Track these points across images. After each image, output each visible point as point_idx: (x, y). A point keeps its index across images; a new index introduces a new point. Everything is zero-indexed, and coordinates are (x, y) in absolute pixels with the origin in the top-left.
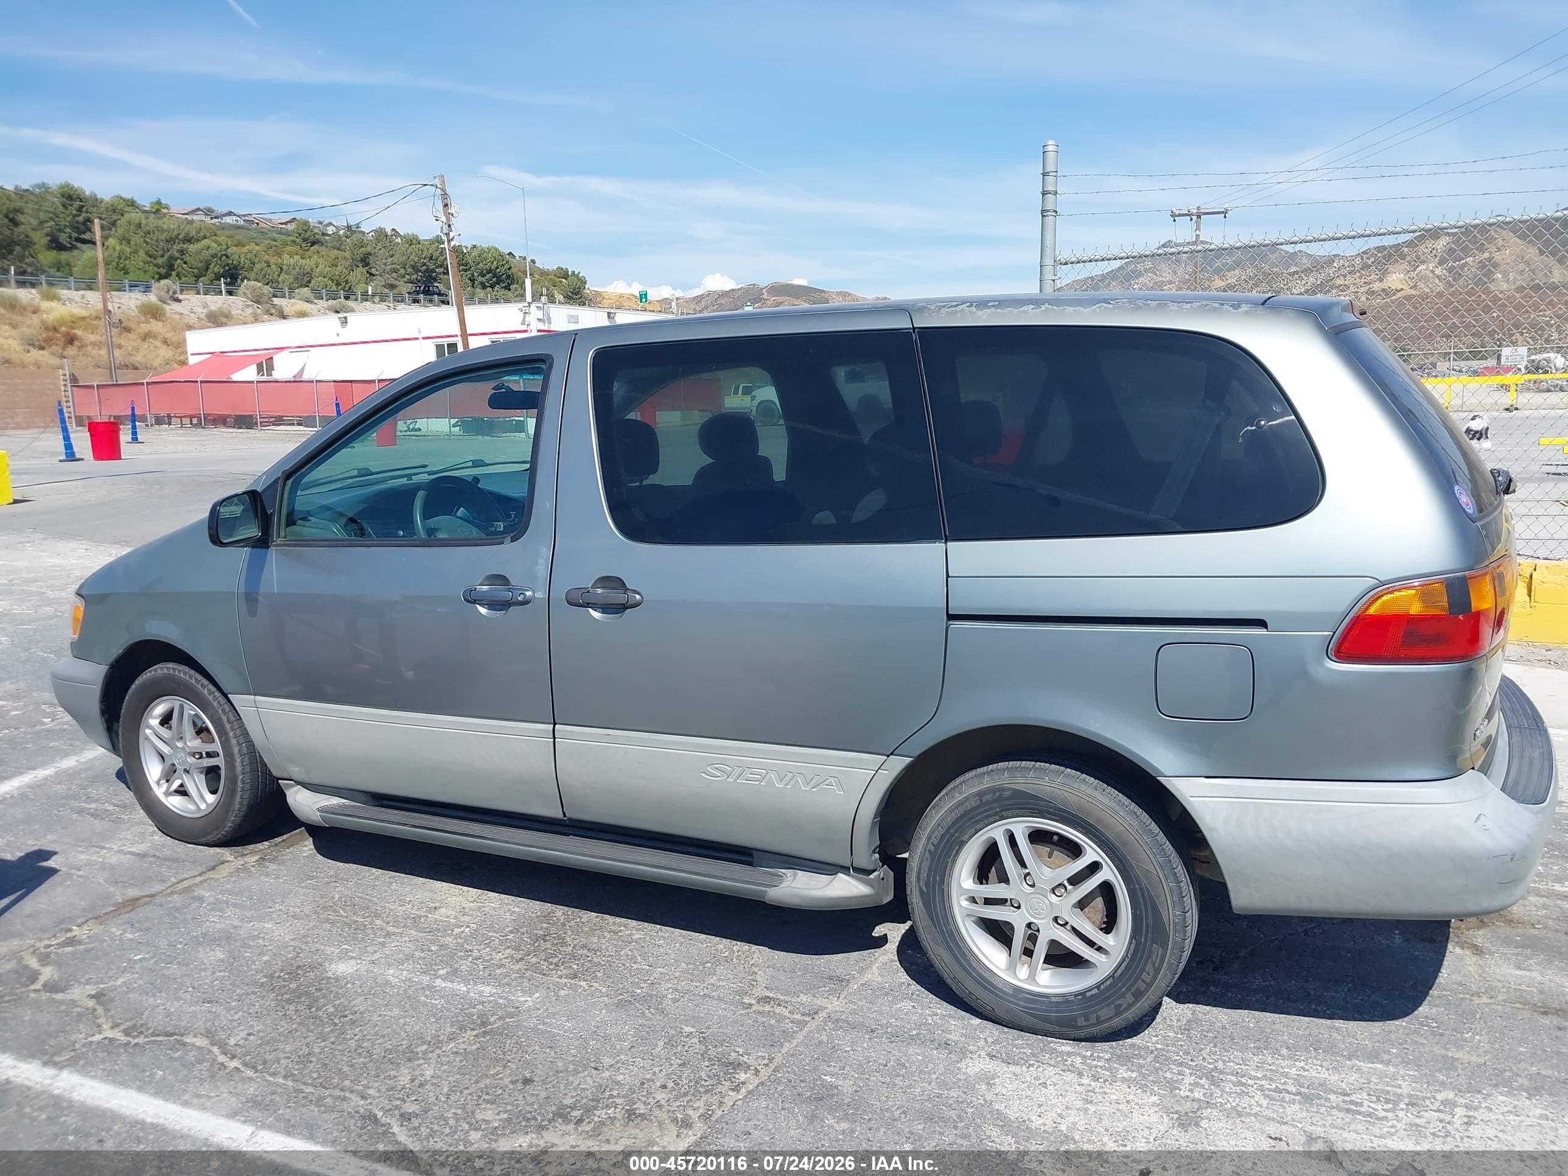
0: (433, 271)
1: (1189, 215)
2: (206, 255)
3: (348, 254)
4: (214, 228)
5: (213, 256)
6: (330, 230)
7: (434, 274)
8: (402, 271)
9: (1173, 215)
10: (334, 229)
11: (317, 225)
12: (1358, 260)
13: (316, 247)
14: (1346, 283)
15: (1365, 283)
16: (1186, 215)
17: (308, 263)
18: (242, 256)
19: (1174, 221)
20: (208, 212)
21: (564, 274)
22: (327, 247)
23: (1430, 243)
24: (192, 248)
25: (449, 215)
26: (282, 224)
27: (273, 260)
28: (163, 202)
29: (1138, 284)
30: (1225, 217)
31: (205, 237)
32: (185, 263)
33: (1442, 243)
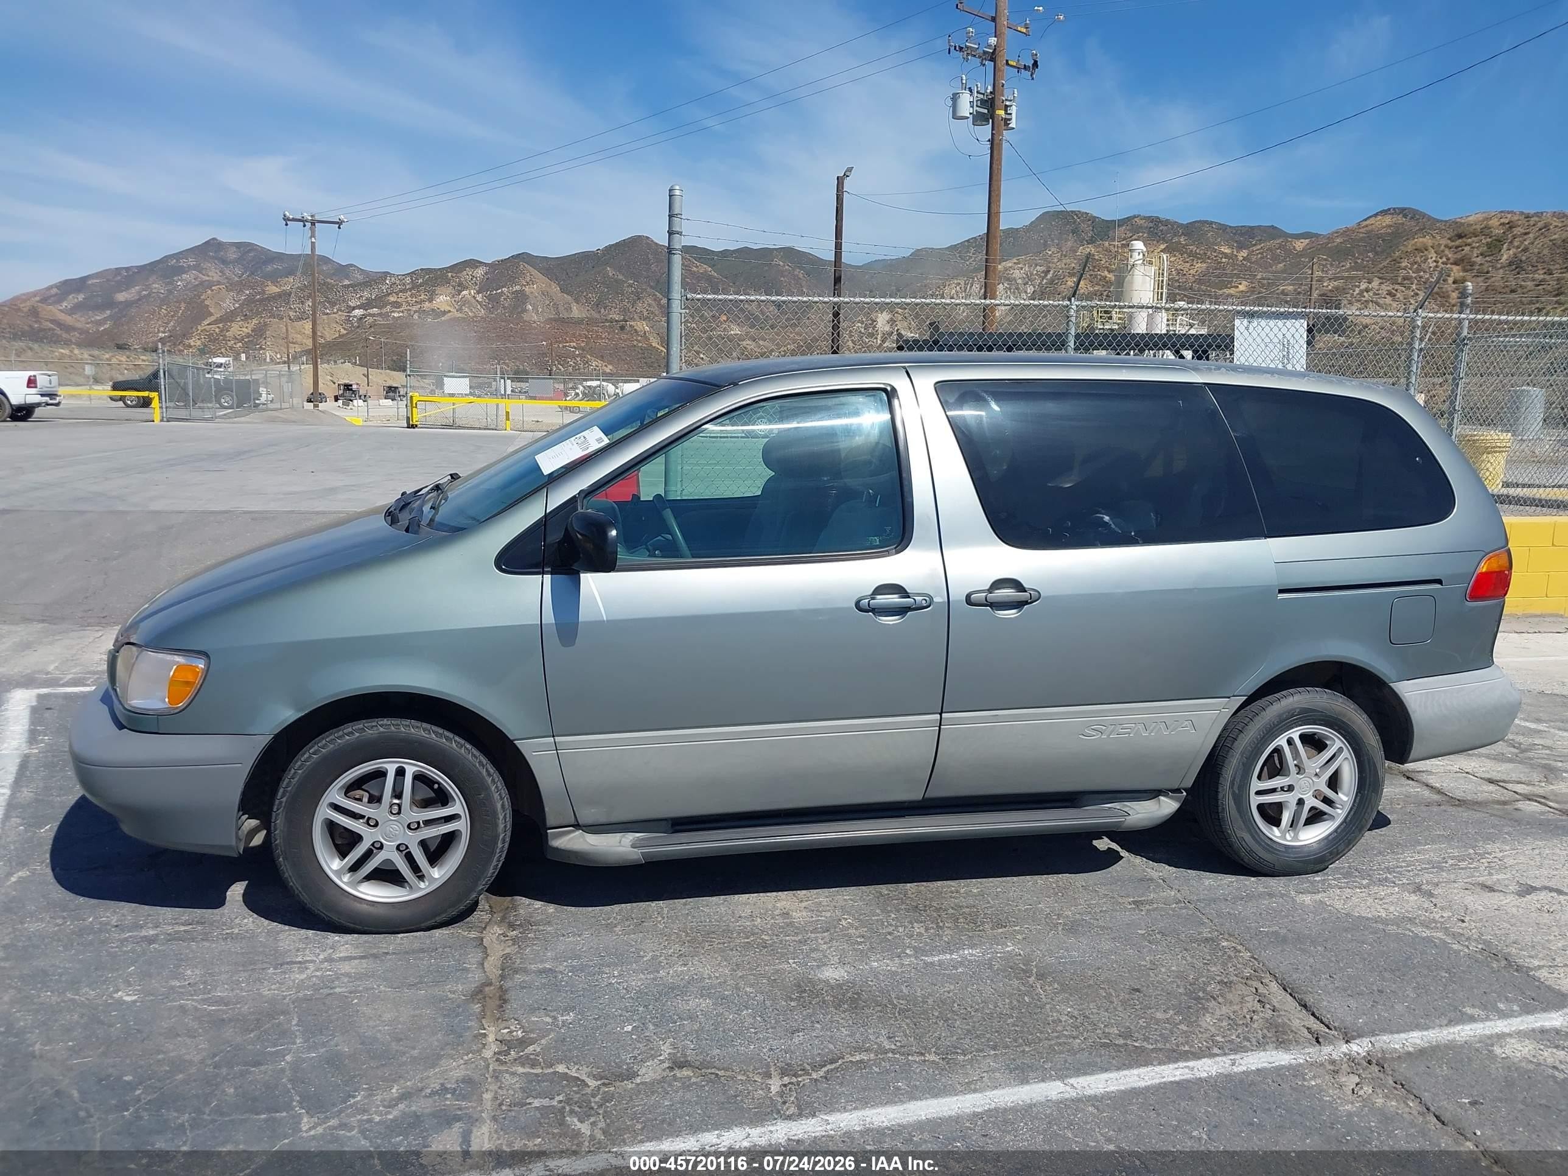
1: (303, 221)
9: (286, 219)
12: (408, 280)
14: (399, 300)
15: (416, 302)
16: (299, 220)
19: (287, 225)
23: (468, 271)
29: (181, 280)
30: (339, 228)
33: (480, 272)
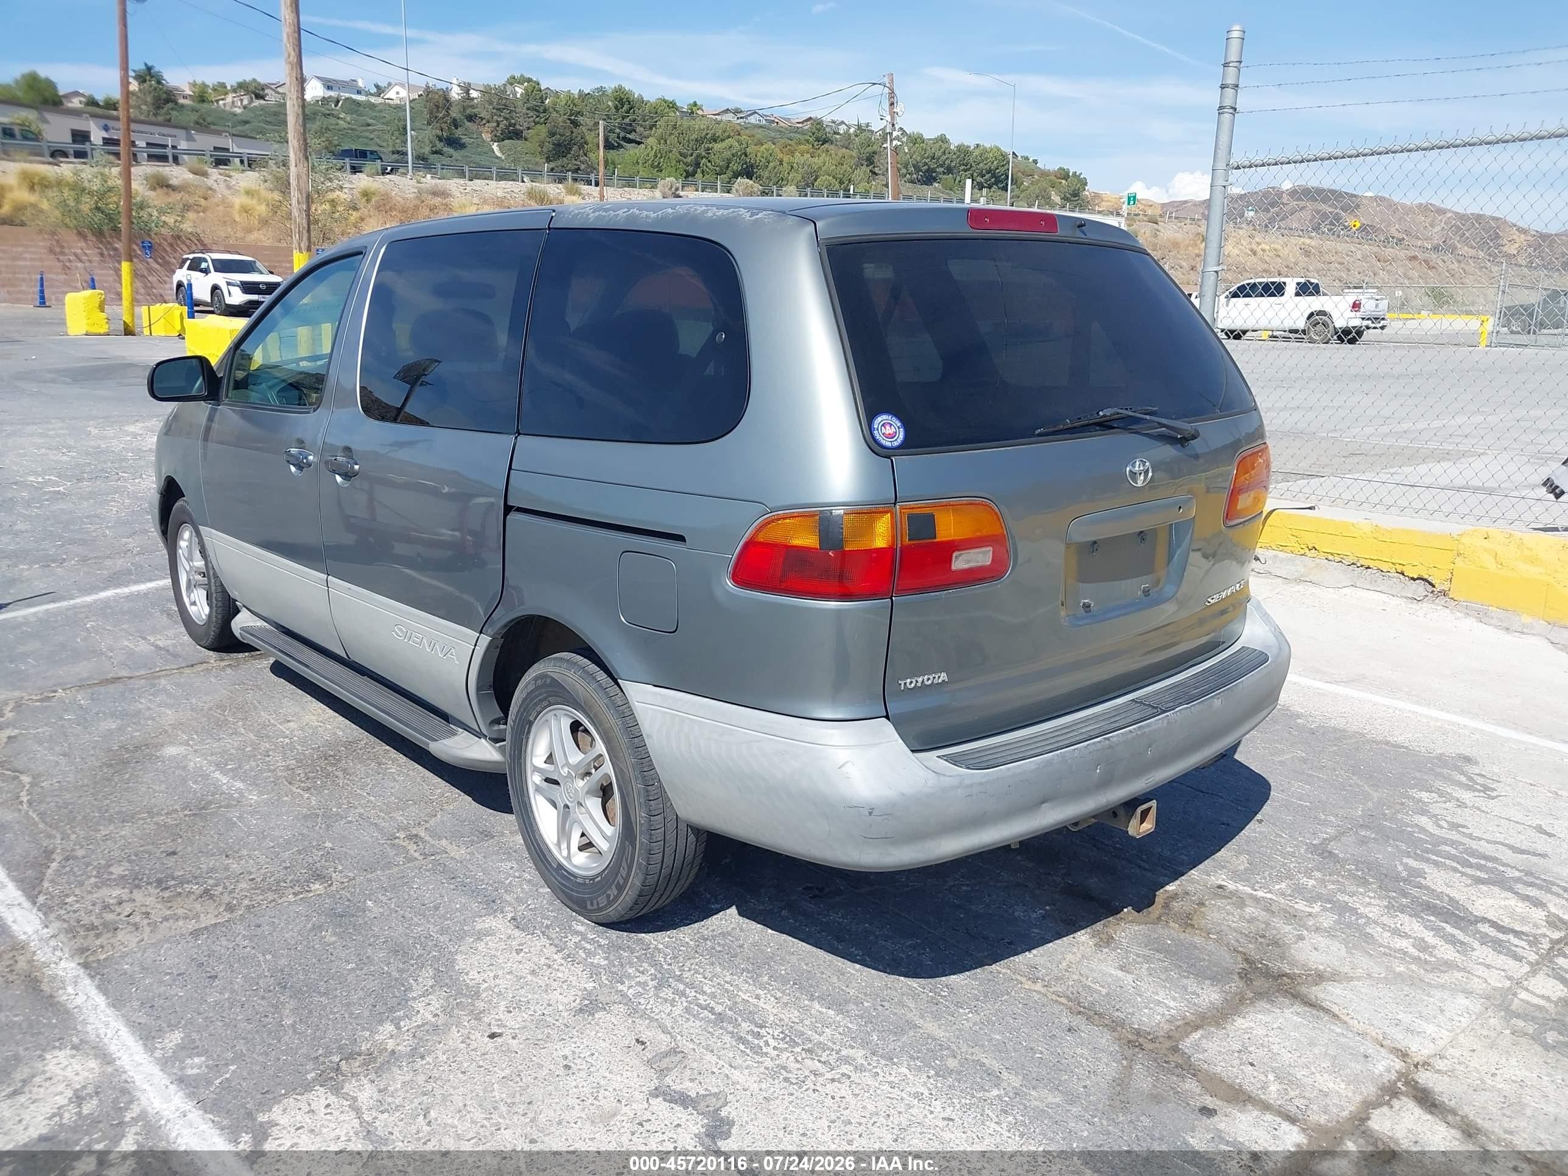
0: (933, 171)
2: (727, 154)
3: (854, 153)
4: (739, 128)
5: (733, 155)
6: (842, 129)
7: (934, 174)
8: (904, 171)
10: (845, 127)
11: (830, 124)
13: (826, 145)
17: (817, 161)
18: (759, 154)
20: (737, 111)
21: (1064, 175)
22: (836, 145)
24: (717, 146)
25: (893, 114)
26: (798, 123)
27: (786, 159)
28: (699, 103)
31: (729, 137)
32: (709, 161)
